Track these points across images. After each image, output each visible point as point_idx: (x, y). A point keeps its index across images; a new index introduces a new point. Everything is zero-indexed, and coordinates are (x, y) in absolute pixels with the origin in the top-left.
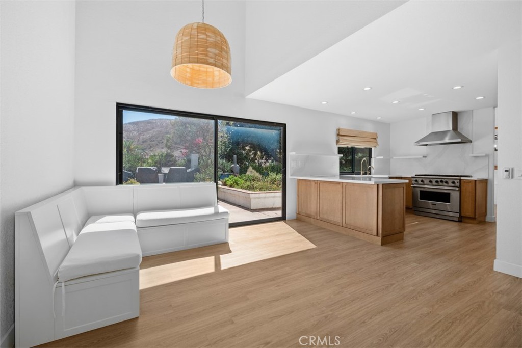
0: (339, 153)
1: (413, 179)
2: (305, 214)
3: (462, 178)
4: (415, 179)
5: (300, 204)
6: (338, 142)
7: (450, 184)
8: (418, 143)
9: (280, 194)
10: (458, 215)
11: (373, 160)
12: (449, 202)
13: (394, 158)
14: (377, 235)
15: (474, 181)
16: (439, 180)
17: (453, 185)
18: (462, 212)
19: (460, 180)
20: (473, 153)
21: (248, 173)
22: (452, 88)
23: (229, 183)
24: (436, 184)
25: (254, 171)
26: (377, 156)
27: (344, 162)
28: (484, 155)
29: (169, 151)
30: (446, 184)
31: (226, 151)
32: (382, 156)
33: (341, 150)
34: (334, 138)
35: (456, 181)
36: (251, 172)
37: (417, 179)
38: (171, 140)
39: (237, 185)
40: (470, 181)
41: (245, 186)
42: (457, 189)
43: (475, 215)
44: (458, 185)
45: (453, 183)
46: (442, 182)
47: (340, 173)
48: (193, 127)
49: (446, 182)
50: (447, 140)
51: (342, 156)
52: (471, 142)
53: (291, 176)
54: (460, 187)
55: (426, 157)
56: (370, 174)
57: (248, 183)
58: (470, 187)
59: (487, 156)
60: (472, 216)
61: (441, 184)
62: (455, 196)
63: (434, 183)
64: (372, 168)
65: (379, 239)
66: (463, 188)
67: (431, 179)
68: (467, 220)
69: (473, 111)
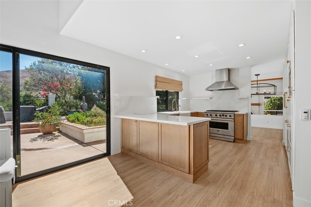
0: (156, 95)
1: (205, 113)
2: (127, 149)
3: (235, 113)
4: (206, 114)
5: (123, 140)
6: (156, 87)
7: (228, 117)
8: (207, 89)
9: (105, 129)
10: (233, 138)
11: (180, 100)
12: (228, 129)
13: (192, 99)
14: (189, 173)
15: (242, 115)
16: (221, 114)
17: (230, 117)
18: (235, 135)
19: (234, 114)
20: (239, 96)
21: (93, 110)
22: (238, 46)
23: (71, 119)
24: (220, 117)
25: (97, 108)
26: (182, 98)
27: (160, 101)
28: (246, 97)
29: (28, 93)
30: (225, 117)
31: (79, 93)
32: (185, 98)
33: (158, 93)
34: (153, 83)
35: (232, 115)
36: (95, 109)
37: (208, 114)
38: (28, 83)
39: (78, 120)
40: (240, 115)
41: (85, 121)
42: (233, 120)
43: (243, 137)
44: (233, 117)
45: (230, 116)
46: (223, 115)
47: (157, 110)
48: (46, 73)
49: (226, 116)
50: (223, 88)
51: (158, 97)
52: (238, 89)
53: (115, 115)
54: (234, 119)
55: (211, 98)
56: (178, 110)
57: (89, 119)
58: (240, 119)
59: (247, 98)
60: (241, 138)
61: (222, 117)
62: (231, 125)
63: (218, 116)
64: (179, 106)
65: (191, 176)
66: (236, 119)
67: (217, 114)
68: (238, 141)
69: (239, 69)
